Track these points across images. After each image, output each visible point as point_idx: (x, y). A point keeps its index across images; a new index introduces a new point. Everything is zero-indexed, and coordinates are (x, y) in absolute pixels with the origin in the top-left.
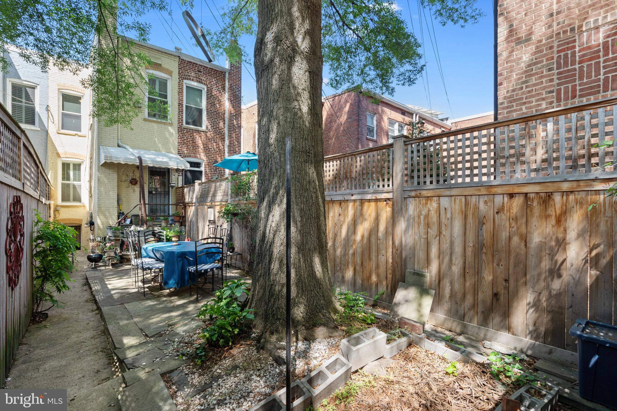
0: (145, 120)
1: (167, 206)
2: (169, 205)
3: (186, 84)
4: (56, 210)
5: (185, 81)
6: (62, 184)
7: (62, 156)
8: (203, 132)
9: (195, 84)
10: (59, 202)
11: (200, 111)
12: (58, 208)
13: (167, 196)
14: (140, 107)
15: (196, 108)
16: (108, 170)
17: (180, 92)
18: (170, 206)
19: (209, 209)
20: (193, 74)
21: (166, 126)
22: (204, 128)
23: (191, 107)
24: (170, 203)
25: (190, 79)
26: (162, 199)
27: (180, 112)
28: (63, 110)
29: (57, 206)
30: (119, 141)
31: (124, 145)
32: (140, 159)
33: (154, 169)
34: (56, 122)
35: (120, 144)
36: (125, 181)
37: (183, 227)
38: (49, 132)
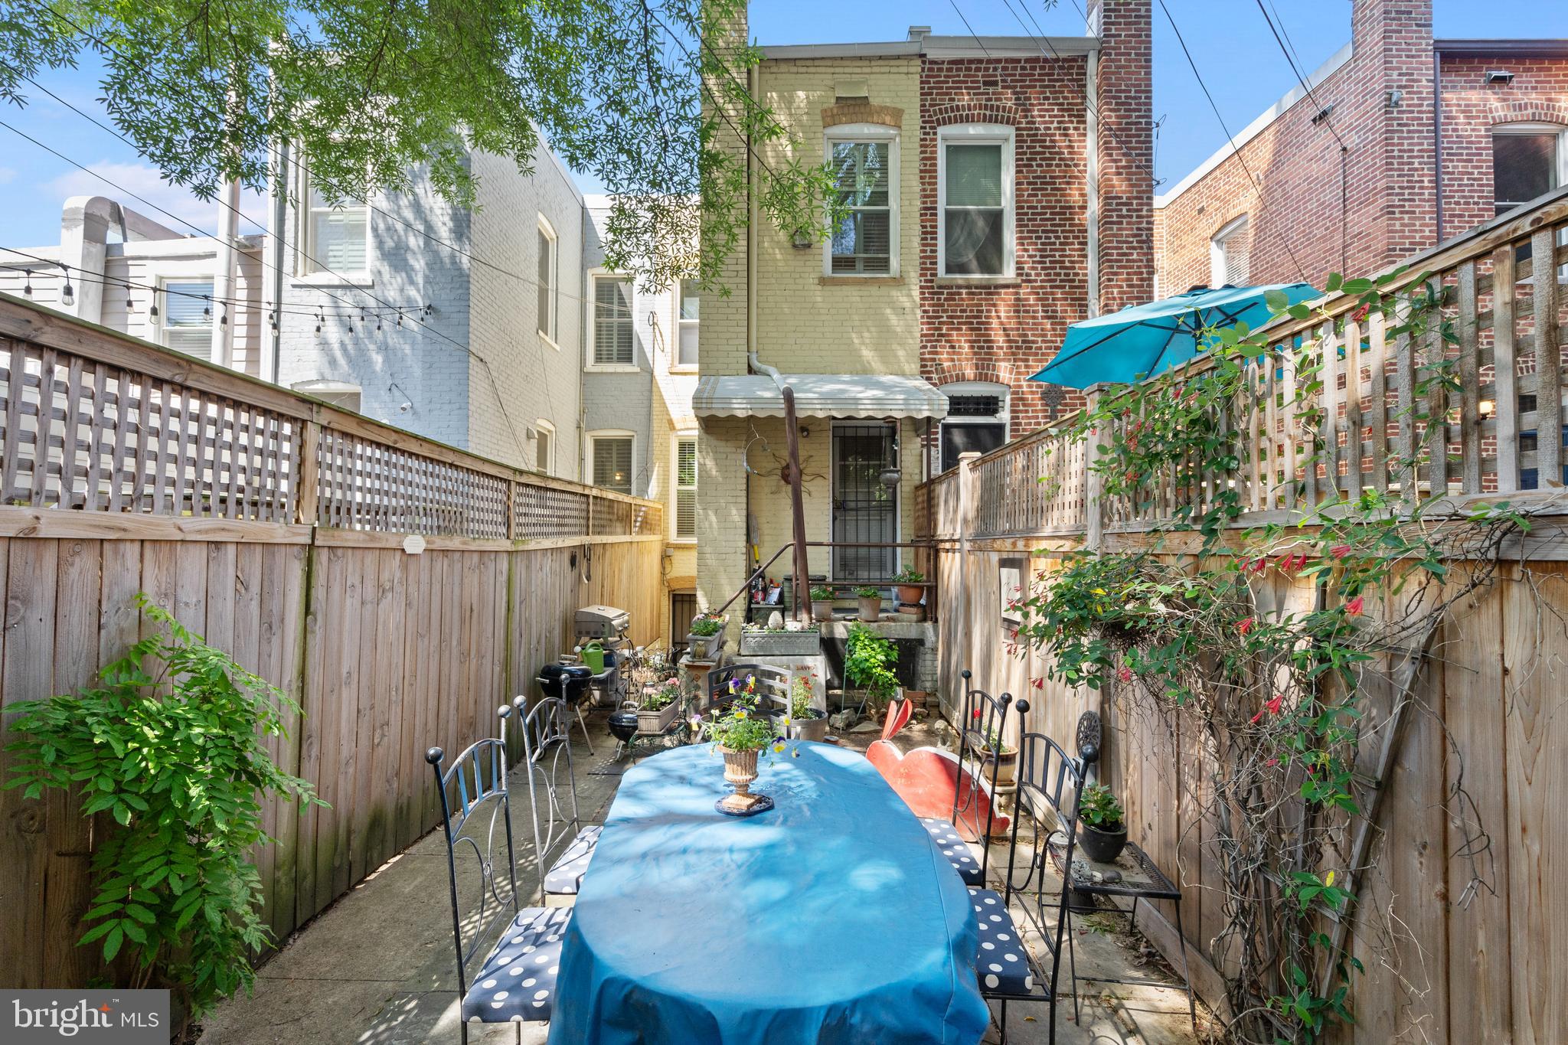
0: (823, 281)
1: (889, 550)
2: (894, 547)
3: (944, 139)
4: (665, 558)
5: (942, 131)
6: (679, 491)
7: (678, 426)
8: (1007, 286)
9: (975, 132)
10: (673, 537)
11: (995, 220)
12: (671, 551)
13: (889, 516)
14: (809, 246)
15: (980, 212)
16: (723, 444)
17: (928, 172)
18: (899, 550)
19: (1004, 571)
20: (965, 99)
21: (884, 290)
22: (1009, 273)
23: (967, 213)
24: (899, 541)
25: (960, 120)
26: (875, 526)
27: (928, 235)
28: (682, 316)
29: (668, 545)
30: (754, 356)
31: (764, 367)
32: (789, 397)
33: (850, 433)
34: (668, 348)
35: (756, 364)
36: (769, 473)
37: (929, 625)
38: (656, 373)
